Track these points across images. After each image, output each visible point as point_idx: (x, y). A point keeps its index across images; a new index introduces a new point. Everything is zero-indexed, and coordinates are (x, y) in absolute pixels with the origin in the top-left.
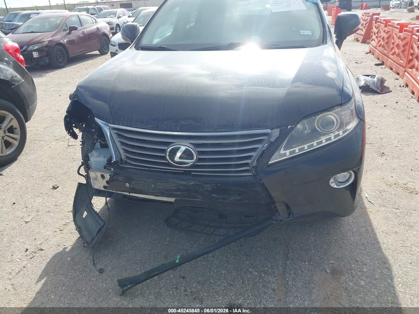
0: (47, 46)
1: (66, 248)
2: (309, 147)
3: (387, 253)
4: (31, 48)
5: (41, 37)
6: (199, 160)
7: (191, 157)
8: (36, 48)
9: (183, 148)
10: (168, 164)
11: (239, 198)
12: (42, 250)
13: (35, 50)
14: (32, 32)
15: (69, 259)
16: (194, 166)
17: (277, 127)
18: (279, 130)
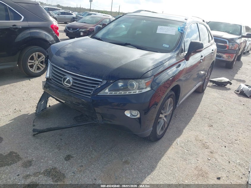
0: (88, 31)
1: (29, 113)
2: (115, 93)
3: (159, 165)
4: (81, 30)
5: (87, 26)
6: (73, 85)
7: (70, 83)
8: (83, 30)
9: (68, 79)
10: (62, 84)
11: (83, 106)
12: (20, 111)
13: (82, 32)
14: (85, 23)
15: (27, 117)
16: (70, 88)
17: (106, 80)
18: (106, 81)
